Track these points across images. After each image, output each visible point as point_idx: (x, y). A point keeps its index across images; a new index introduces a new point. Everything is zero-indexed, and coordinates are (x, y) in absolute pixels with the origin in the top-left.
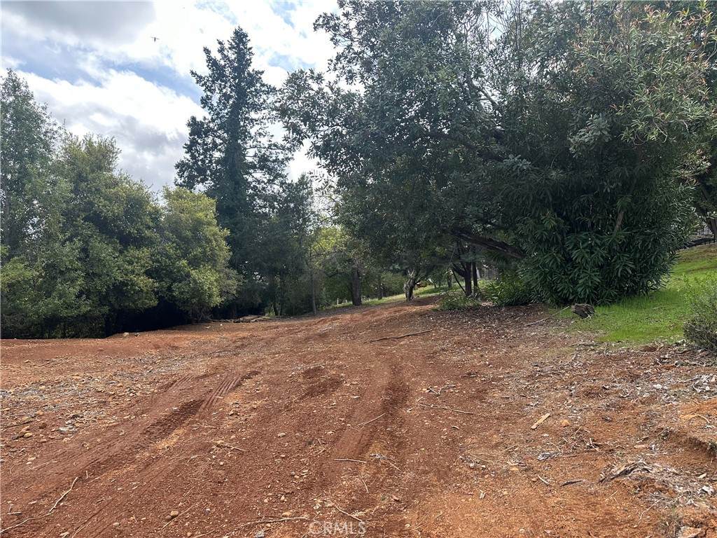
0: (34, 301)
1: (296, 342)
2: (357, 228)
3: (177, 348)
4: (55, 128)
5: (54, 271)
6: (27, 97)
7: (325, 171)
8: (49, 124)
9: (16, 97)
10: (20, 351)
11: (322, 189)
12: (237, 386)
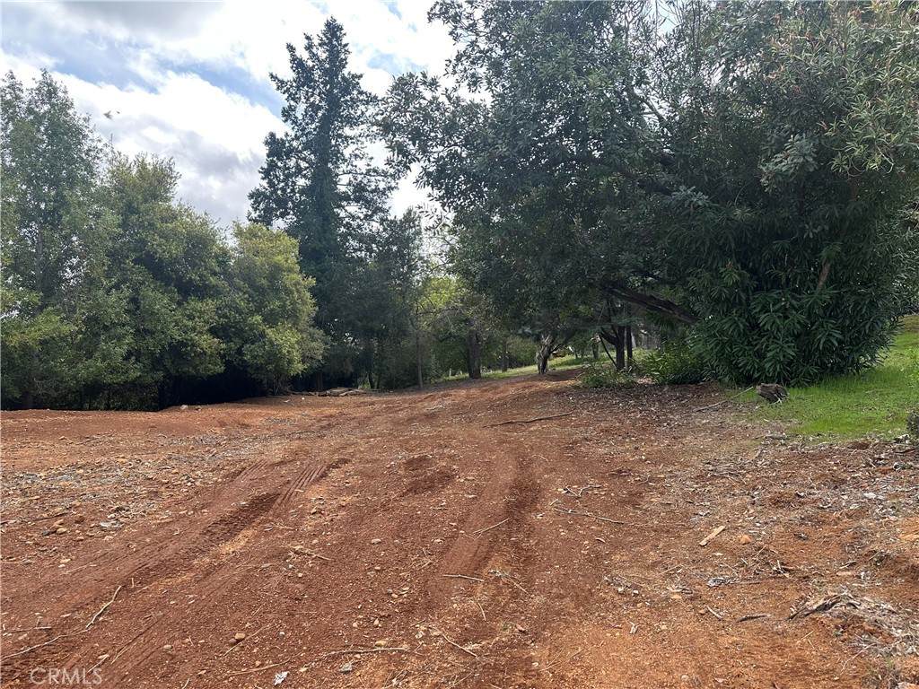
0: (72, 363)
1: (397, 423)
2: (478, 278)
3: (247, 426)
4: (100, 146)
5: (97, 326)
6: (66, 106)
7: (438, 205)
8: (92, 140)
9: (53, 106)
10: (54, 424)
11: (433, 228)
12: (322, 477)
